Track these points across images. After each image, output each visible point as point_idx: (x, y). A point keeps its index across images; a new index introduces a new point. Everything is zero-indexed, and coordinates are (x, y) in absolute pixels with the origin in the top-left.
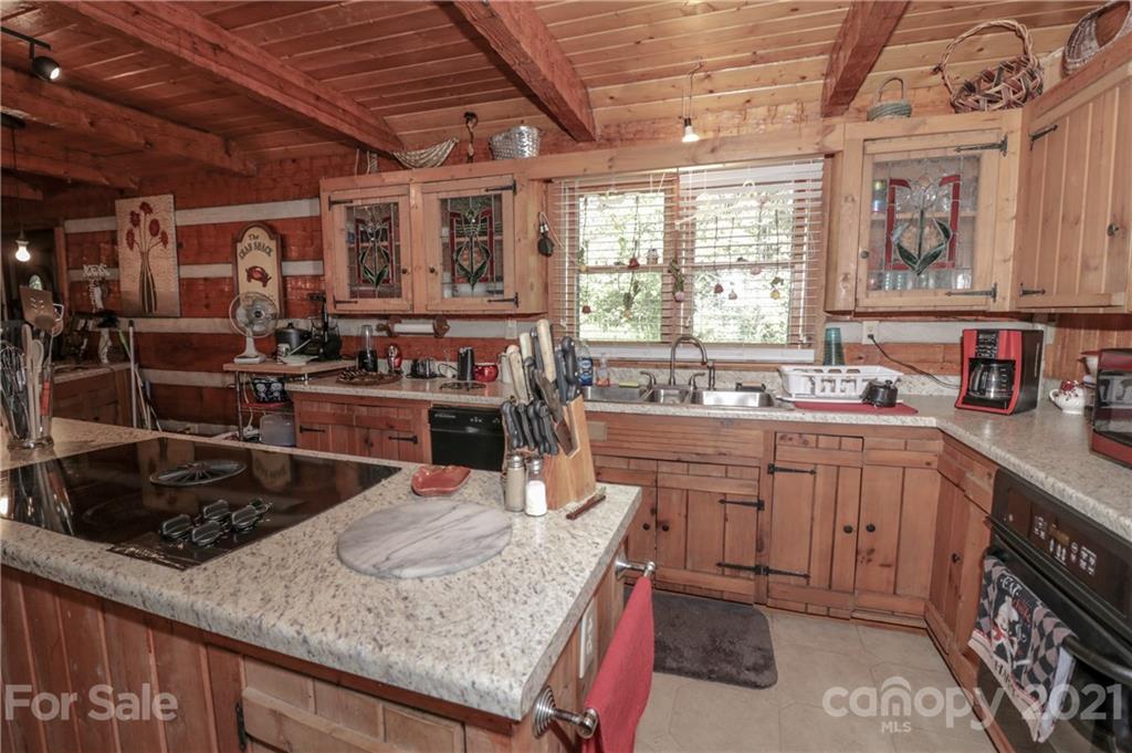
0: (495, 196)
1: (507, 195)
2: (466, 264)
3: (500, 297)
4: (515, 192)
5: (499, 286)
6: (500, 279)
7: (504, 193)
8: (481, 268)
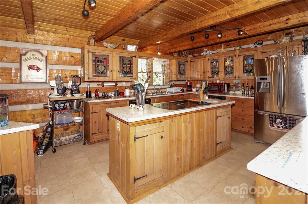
0: (131, 58)
1: (134, 58)
2: (125, 70)
3: (132, 78)
4: (136, 58)
5: (132, 75)
6: (132, 74)
7: (133, 57)
8: (128, 71)
